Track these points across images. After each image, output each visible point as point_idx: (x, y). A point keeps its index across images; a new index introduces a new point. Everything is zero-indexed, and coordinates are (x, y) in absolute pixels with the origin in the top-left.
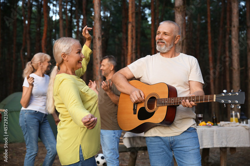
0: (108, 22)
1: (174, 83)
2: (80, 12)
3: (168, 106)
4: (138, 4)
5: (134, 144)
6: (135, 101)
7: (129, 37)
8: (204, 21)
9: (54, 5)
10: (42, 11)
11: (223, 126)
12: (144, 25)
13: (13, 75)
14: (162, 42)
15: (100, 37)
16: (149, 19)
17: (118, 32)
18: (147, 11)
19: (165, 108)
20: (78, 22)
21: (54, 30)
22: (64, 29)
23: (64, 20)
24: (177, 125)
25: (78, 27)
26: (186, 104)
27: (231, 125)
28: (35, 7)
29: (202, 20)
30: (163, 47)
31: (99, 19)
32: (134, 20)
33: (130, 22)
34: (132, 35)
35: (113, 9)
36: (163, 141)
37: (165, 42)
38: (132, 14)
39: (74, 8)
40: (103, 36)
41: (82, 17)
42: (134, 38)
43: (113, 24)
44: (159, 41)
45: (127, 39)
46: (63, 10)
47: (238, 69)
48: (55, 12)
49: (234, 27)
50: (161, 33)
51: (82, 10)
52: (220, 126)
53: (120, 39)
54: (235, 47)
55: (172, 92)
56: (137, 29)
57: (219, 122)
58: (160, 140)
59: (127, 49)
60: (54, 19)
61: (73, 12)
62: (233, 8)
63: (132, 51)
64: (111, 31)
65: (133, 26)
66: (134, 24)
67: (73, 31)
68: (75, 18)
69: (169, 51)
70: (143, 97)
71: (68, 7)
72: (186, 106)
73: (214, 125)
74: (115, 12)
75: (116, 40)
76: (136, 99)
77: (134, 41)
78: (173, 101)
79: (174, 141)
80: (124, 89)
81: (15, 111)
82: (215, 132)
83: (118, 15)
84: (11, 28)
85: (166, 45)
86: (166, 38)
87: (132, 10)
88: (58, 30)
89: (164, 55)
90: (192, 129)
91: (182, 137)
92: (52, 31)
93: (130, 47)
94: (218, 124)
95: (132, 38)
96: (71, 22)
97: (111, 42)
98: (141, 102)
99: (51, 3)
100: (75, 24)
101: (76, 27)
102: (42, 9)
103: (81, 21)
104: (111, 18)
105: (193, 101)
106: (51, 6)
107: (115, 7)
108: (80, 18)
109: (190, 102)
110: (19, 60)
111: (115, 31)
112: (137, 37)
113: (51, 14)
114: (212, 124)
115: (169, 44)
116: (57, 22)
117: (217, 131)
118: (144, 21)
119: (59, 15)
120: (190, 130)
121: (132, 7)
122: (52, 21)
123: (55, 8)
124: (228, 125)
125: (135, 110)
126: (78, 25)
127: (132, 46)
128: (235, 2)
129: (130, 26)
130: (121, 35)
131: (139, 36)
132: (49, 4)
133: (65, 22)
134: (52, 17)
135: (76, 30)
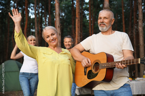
0: (63, 19)
1: (112, 53)
2: (47, 13)
3: (107, 68)
4: (81, 8)
5: (82, 92)
6: (84, 66)
7: (77, 27)
8: (119, 18)
9: (32, 9)
10: (25, 13)
11: (139, 81)
12: (84, 20)
13: (7, 50)
14: (103, 24)
15: (59, 26)
16: (88, 17)
17: (70, 24)
18: (86, 12)
19: (105, 70)
20: (46, 19)
21: (32, 24)
22: (38, 23)
23: (38, 18)
24: (116, 82)
25: (46, 22)
26: (119, 67)
27: (144, 80)
28: (21, 10)
29: (118, 17)
30: (105, 28)
31: (58, 15)
32: (79, 16)
33: (77, 18)
34: (78, 25)
35: (66, 11)
36: (106, 93)
37: (106, 24)
38: (78, 13)
39: (43, 11)
40: (61, 26)
41: (48, 16)
42: (79, 27)
43: (66, 20)
44: (101, 24)
45: (75, 28)
46: (37, 12)
47: (143, 45)
48: (32, 13)
49: (140, 20)
50: (102, 18)
51: (48, 12)
52: (137, 81)
53: (70, 29)
54: (141, 32)
55: (110, 58)
56: (80, 22)
57: (136, 78)
58: (104, 93)
59: (75, 34)
60: (32, 17)
61: (43, 13)
62: (139, 8)
63: (78, 35)
64: (65, 24)
65: (78, 20)
66: (79, 19)
67: (43, 24)
68: (44, 17)
69: (108, 30)
70: (90, 63)
71: (40, 11)
72: (119, 68)
73: (133, 80)
74: (67, 13)
75: (68, 29)
76: (85, 64)
77: (79, 29)
78: (110, 64)
79: (114, 93)
80: (78, 58)
81: (8, 72)
82: (134, 85)
83: (69, 14)
84: (7, 23)
85: (107, 26)
86: (106, 21)
87: (78, 11)
88: (34, 24)
89: (104, 33)
90: (127, 85)
91: (120, 91)
92: (30, 24)
93: (77, 33)
94: (136, 79)
95: (78, 27)
96: (42, 19)
97: (65, 30)
98: (89, 67)
99: (30, 8)
100: (44, 20)
101: (45, 22)
102: (25, 12)
103: (47, 18)
104: (65, 16)
105: (124, 64)
106: (30, 10)
107: (67, 10)
108: (46, 16)
109: (121, 64)
110: (11, 41)
111: (67, 24)
112: (81, 27)
113: (30, 14)
114: (132, 79)
115: (108, 25)
116: (33, 19)
117: (135, 84)
118: (84, 18)
119: (34, 15)
120: (125, 86)
121: (78, 9)
122: (31, 18)
123: (32, 11)
124: (142, 80)
125: (85, 72)
126: (46, 21)
127: (78, 32)
128: (140, 5)
129: (77, 20)
130: (71, 26)
131: (82, 26)
132: (28, 9)
133: (38, 19)
134: (31, 16)
135: (44, 24)
